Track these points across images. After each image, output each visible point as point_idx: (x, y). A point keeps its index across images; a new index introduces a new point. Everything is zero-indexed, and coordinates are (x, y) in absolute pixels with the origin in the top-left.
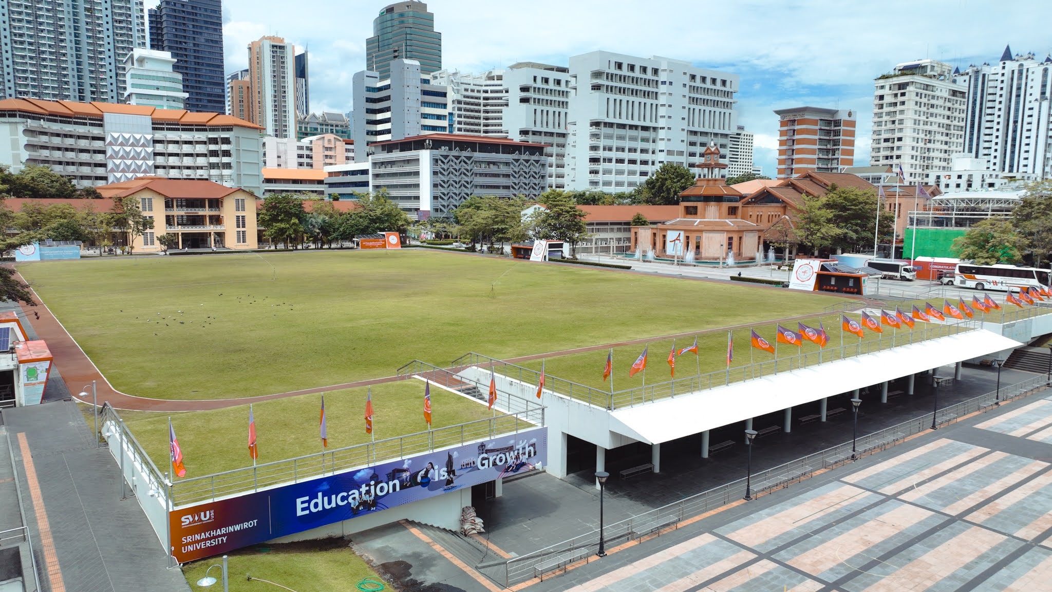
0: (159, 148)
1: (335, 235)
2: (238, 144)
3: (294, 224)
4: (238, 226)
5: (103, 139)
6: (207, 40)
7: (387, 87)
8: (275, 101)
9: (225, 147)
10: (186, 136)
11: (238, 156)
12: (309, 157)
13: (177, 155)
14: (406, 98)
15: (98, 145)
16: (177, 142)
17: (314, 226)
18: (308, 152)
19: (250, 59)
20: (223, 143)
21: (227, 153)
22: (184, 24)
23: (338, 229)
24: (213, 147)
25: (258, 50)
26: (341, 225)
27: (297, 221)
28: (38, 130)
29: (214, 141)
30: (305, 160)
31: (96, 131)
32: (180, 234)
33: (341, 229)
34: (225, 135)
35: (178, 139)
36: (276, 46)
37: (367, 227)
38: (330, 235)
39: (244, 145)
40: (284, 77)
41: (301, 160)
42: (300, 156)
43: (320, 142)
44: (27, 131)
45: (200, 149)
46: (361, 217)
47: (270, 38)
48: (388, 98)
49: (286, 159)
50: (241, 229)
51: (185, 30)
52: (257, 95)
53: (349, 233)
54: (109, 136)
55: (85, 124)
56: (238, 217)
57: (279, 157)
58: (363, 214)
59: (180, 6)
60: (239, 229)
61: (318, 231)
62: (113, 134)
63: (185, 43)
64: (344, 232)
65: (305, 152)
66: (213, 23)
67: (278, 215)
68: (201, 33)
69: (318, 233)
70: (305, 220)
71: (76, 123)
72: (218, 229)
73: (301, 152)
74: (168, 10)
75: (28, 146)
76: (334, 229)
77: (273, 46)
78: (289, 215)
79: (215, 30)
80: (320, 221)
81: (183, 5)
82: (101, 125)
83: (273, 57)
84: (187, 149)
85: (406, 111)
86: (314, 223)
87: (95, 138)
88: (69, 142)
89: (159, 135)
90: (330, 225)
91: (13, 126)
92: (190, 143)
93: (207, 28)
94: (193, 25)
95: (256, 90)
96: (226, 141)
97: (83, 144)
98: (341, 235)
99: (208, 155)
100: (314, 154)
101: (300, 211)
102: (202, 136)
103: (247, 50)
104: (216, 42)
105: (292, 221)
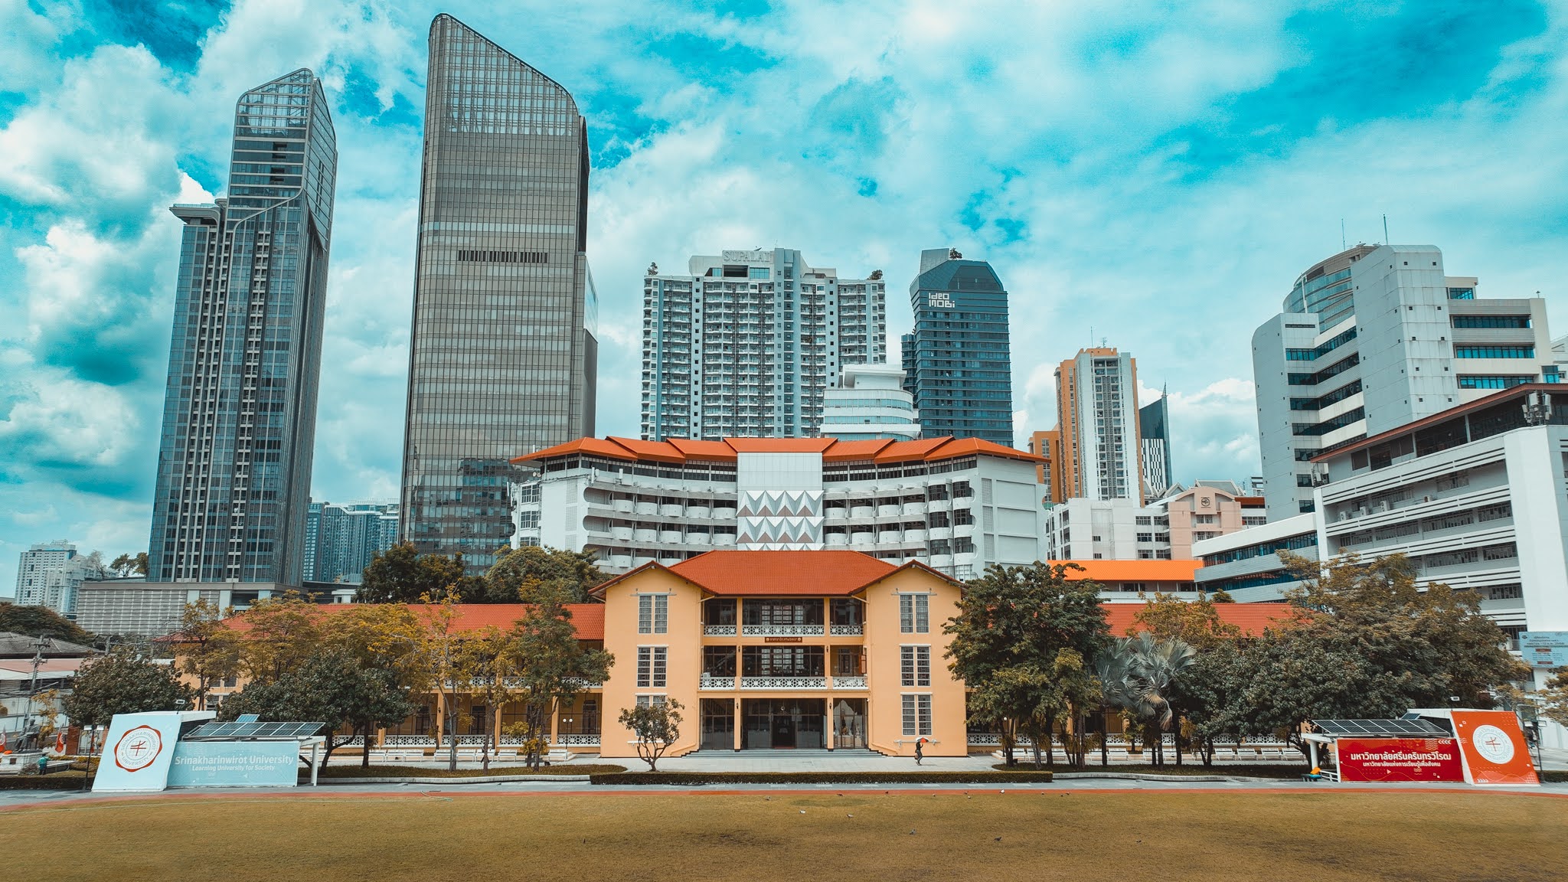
0: (836, 516)
1: (1224, 716)
2: (988, 494)
3: (1065, 671)
4: (907, 681)
5: (732, 504)
6: (984, 364)
7: (1351, 334)
8: (1102, 456)
9: (960, 503)
10: (887, 487)
11: (988, 523)
12: (1160, 538)
13: (868, 528)
14: (1407, 337)
15: (723, 515)
16: (868, 502)
17: (1143, 683)
18: (1160, 529)
19: (1059, 392)
20: (956, 495)
21: (964, 517)
22: (948, 343)
23: (1236, 692)
24: (936, 506)
25: (1072, 374)
26: (1246, 675)
27: (1075, 661)
28: (614, 489)
29: (937, 493)
30: (1154, 546)
31: (722, 489)
32: (738, 702)
33: (1249, 694)
34: (958, 477)
35: (870, 495)
36: (1102, 362)
37: (1361, 686)
38: (1208, 716)
39: (1003, 496)
40: (1117, 413)
41: (1145, 546)
42: (1143, 538)
43: (1186, 506)
44: (590, 492)
45: (913, 511)
46: (1327, 645)
47: (1091, 351)
48: (1353, 360)
49: (1112, 542)
50: (916, 690)
51: (949, 352)
52: (1071, 450)
53: (1286, 711)
54: (745, 496)
55: (704, 477)
56: (907, 651)
57: (1097, 539)
58: (1336, 635)
59: (942, 315)
60: (909, 690)
61: (1157, 699)
62: (751, 493)
63: (949, 372)
64: (1264, 705)
65: (1153, 529)
66: (992, 336)
67: (1009, 638)
68: (974, 354)
69: (1160, 709)
70: (1109, 657)
71: (688, 476)
72: (851, 687)
73: (1144, 529)
74: (925, 325)
75: (590, 520)
76: (1220, 693)
77: (1097, 363)
78: (1048, 640)
79: (998, 345)
80: (1163, 660)
81: (947, 314)
82: (734, 479)
83: (1098, 380)
84: (887, 513)
85: (1410, 371)
86: (1142, 671)
87: (719, 504)
88: (672, 511)
89: (836, 490)
90: (1204, 677)
91: (573, 483)
92: (893, 501)
93: (985, 345)
94: (963, 343)
95: (1069, 441)
96: (963, 490)
97: (698, 514)
98: (1251, 718)
99: (928, 525)
100: (1173, 530)
101: (1090, 625)
102: (915, 484)
103: (1054, 379)
104: (999, 365)
105: (1059, 660)
